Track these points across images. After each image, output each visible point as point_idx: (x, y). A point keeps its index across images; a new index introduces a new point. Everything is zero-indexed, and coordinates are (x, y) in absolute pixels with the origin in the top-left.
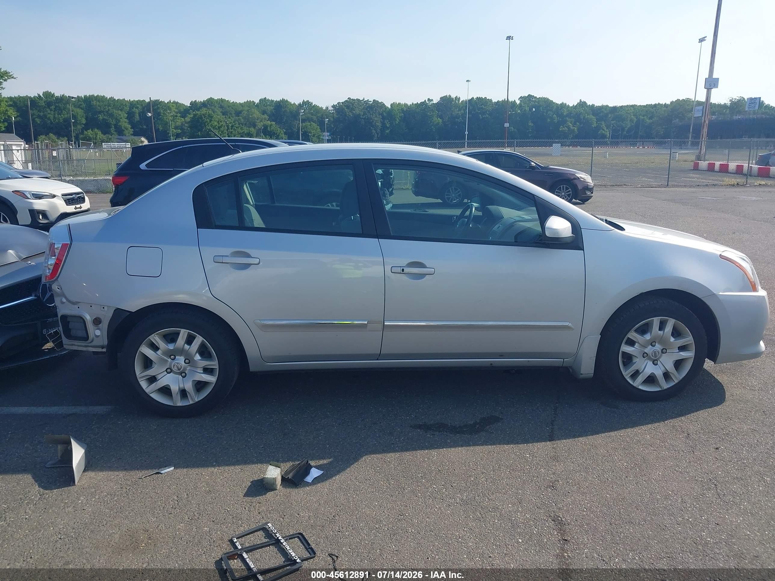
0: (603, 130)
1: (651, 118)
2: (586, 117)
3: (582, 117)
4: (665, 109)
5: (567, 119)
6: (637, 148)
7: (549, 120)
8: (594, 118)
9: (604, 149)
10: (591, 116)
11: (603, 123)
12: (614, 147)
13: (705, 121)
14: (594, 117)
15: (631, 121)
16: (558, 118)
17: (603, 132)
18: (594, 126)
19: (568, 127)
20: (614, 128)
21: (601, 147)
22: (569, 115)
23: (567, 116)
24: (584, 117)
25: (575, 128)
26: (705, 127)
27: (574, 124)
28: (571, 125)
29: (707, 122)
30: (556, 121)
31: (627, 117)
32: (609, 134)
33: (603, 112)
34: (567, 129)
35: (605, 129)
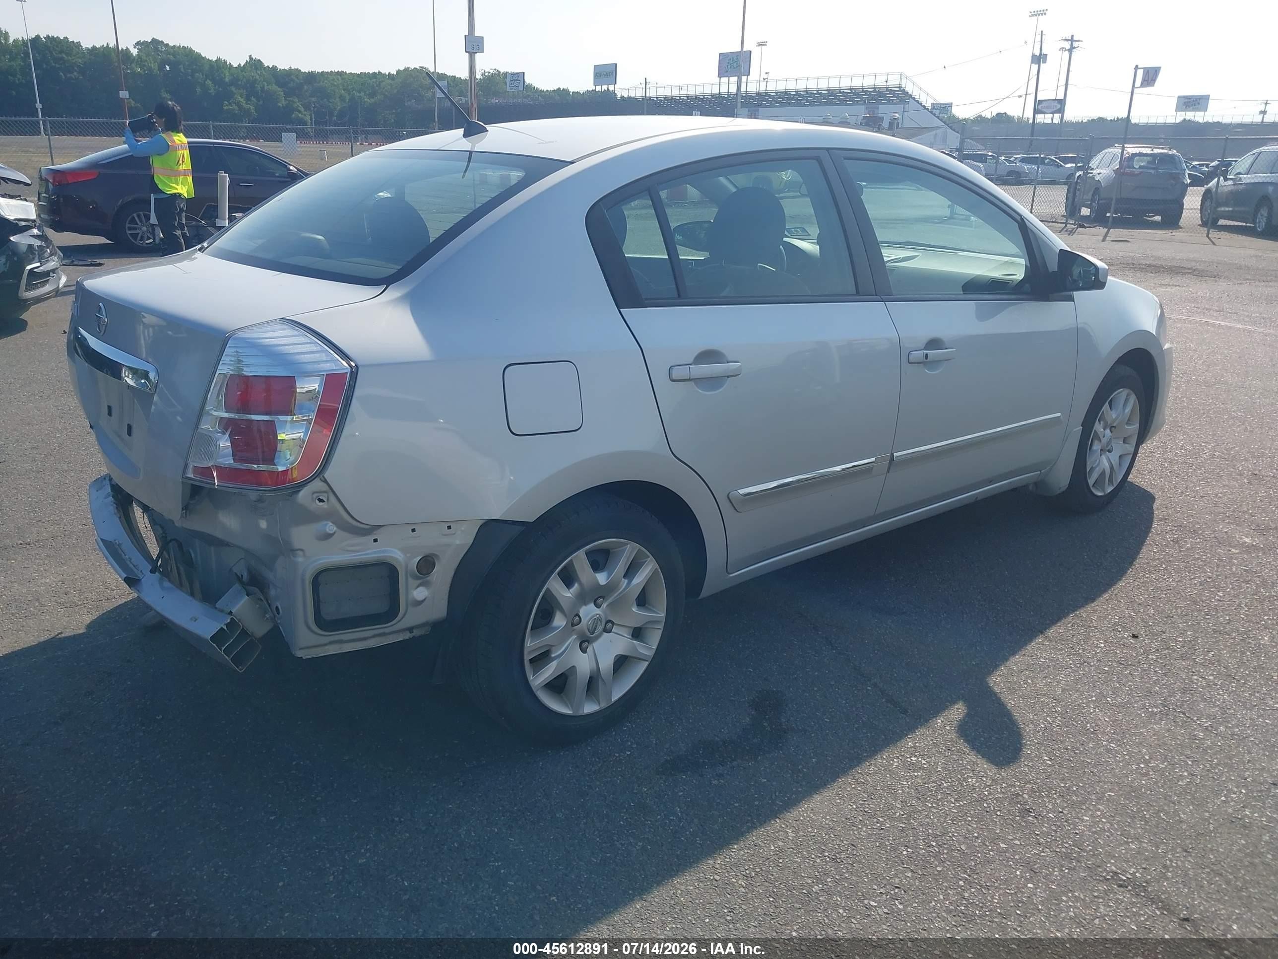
0: (300, 112)
1: (372, 95)
2: (266, 88)
3: (258, 87)
4: (390, 81)
5: (233, 89)
6: (361, 144)
7: (198, 90)
8: (280, 92)
9: (306, 145)
10: (274, 87)
11: (296, 100)
12: (323, 143)
13: (472, 104)
14: (279, 89)
15: (342, 98)
16: (217, 87)
17: (300, 115)
18: (281, 105)
19: (238, 104)
20: (316, 109)
21: (301, 143)
22: (235, 82)
23: (232, 83)
24: (263, 88)
25: (252, 107)
26: (474, 113)
27: (248, 99)
28: (242, 100)
29: (475, 106)
30: (212, 91)
31: (335, 92)
32: (311, 120)
33: (293, 80)
34: (236, 108)
35: (302, 109)
